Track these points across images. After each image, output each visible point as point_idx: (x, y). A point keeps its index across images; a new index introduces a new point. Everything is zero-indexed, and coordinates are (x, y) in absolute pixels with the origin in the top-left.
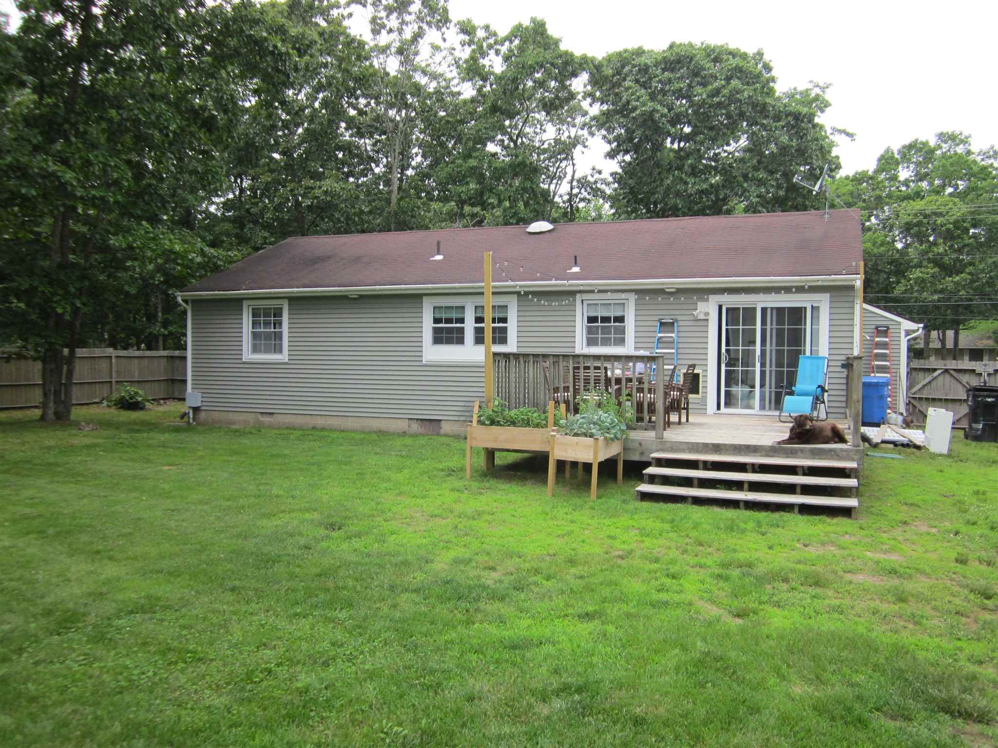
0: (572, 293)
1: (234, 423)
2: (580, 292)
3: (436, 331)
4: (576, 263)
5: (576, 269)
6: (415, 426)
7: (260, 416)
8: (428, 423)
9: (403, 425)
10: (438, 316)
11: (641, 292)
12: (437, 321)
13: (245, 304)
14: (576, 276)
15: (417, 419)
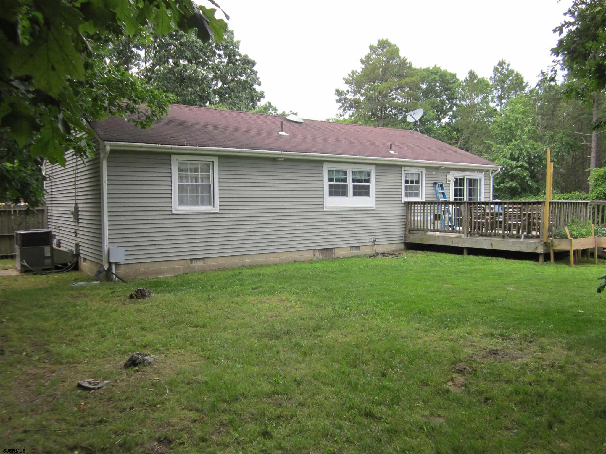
0: (401, 166)
1: (162, 273)
2: (405, 166)
3: (331, 187)
4: (391, 148)
5: (392, 152)
6: (318, 254)
7: (189, 262)
8: (325, 251)
9: (310, 255)
10: (332, 177)
11: (428, 168)
12: (331, 180)
13: (174, 158)
14: (392, 156)
15: (319, 249)
